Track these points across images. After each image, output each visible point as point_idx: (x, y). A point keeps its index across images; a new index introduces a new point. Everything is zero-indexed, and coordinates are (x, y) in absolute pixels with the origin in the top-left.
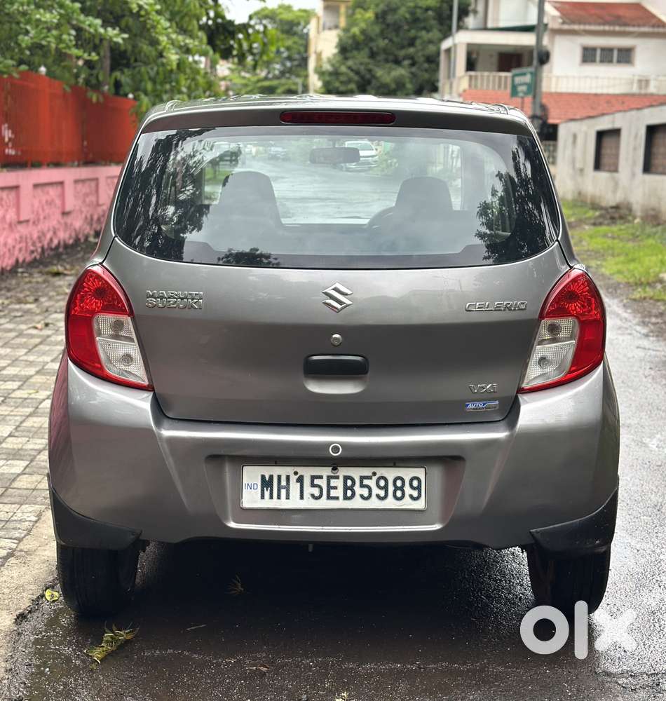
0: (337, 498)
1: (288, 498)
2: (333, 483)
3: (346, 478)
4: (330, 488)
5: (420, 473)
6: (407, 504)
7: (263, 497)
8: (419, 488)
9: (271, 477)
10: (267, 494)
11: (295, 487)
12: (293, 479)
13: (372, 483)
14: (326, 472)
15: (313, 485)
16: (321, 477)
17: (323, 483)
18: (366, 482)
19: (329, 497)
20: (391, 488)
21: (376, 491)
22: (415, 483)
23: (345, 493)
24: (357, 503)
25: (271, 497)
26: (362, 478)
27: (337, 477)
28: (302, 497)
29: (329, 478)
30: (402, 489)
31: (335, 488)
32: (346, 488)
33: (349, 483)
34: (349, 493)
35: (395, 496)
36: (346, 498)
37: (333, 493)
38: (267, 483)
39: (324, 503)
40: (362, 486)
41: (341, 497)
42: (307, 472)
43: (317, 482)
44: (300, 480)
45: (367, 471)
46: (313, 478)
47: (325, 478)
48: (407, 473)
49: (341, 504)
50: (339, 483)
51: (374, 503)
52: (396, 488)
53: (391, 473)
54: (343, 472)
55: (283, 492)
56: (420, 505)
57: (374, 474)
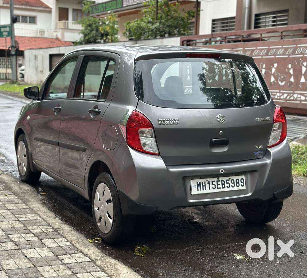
0: (220, 188)
1: (206, 189)
2: (218, 183)
3: (222, 181)
4: (218, 185)
5: (243, 177)
6: (241, 188)
7: (198, 190)
8: (243, 182)
9: (200, 183)
10: (199, 189)
11: (207, 186)
12: (207, 183)
13: (229, 182)
14: (216, 179)
15: (213, 184)
16: (215, 181)
17: (215, 183)
18: (228, 182)
19: (218, 188)
20: (235, 183)
21: (231, 184)
22: (242, 181)
23: (222, 186)
24: (226, 189)
25: (201, 190)
26: (227, 180)
27: (219, 181)
28: (210, 189)
29: (217, 181)
30: (238, 183)
31: (219, 185)
32: (222, 184)
33: (223, 182)
34: (223, 186)
35: (237, 185)
36: (223, 188)
37: (219, 186)
38: (199, 185)
39: (216, 190)
40: (227, 183)
41: (221, 188)
42: (210, 180)
43: (214, 183)
44: (209, 183)
45: (228, 178)
46: (212, 182)
47: (216, 182)
48: (240, 178)
49: (221, 190)
50: (220, 183)
51: (231, 189)
52: (237, 183)
53: (235, 178)
54: (221, 179)
55: (204, 187)
56: (244, 188)
57: (230, 179)
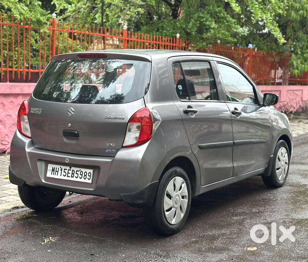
0: (69, 177)
1: (57, 175)
2: (70, 172)
4: (68, 173)
6: (87, 181)
7: (52, 174)
10: (53, 173)
13: (79, 173)
14: (68, 168)
15: (64, 172)
16: (66, 169)
17: (66, 171)
18: (77, 172)
19: (67, 176)
20: (83, 175)
22: (90, 174)
23: (72, 175)
26: (77, 171)
27: (70, 170)
29: (69, 170)
31: (70, 173)
32: (72, 174)
36: (72, 177)
37: (69, 175)
38: (53, 170)
40: (76, 173)
42: (63, 167)
46: (65, 169)
47: (67, 170)
52: (85, 175)
53: (84, 170)
55: (57, 173)
57: (80, 170)
